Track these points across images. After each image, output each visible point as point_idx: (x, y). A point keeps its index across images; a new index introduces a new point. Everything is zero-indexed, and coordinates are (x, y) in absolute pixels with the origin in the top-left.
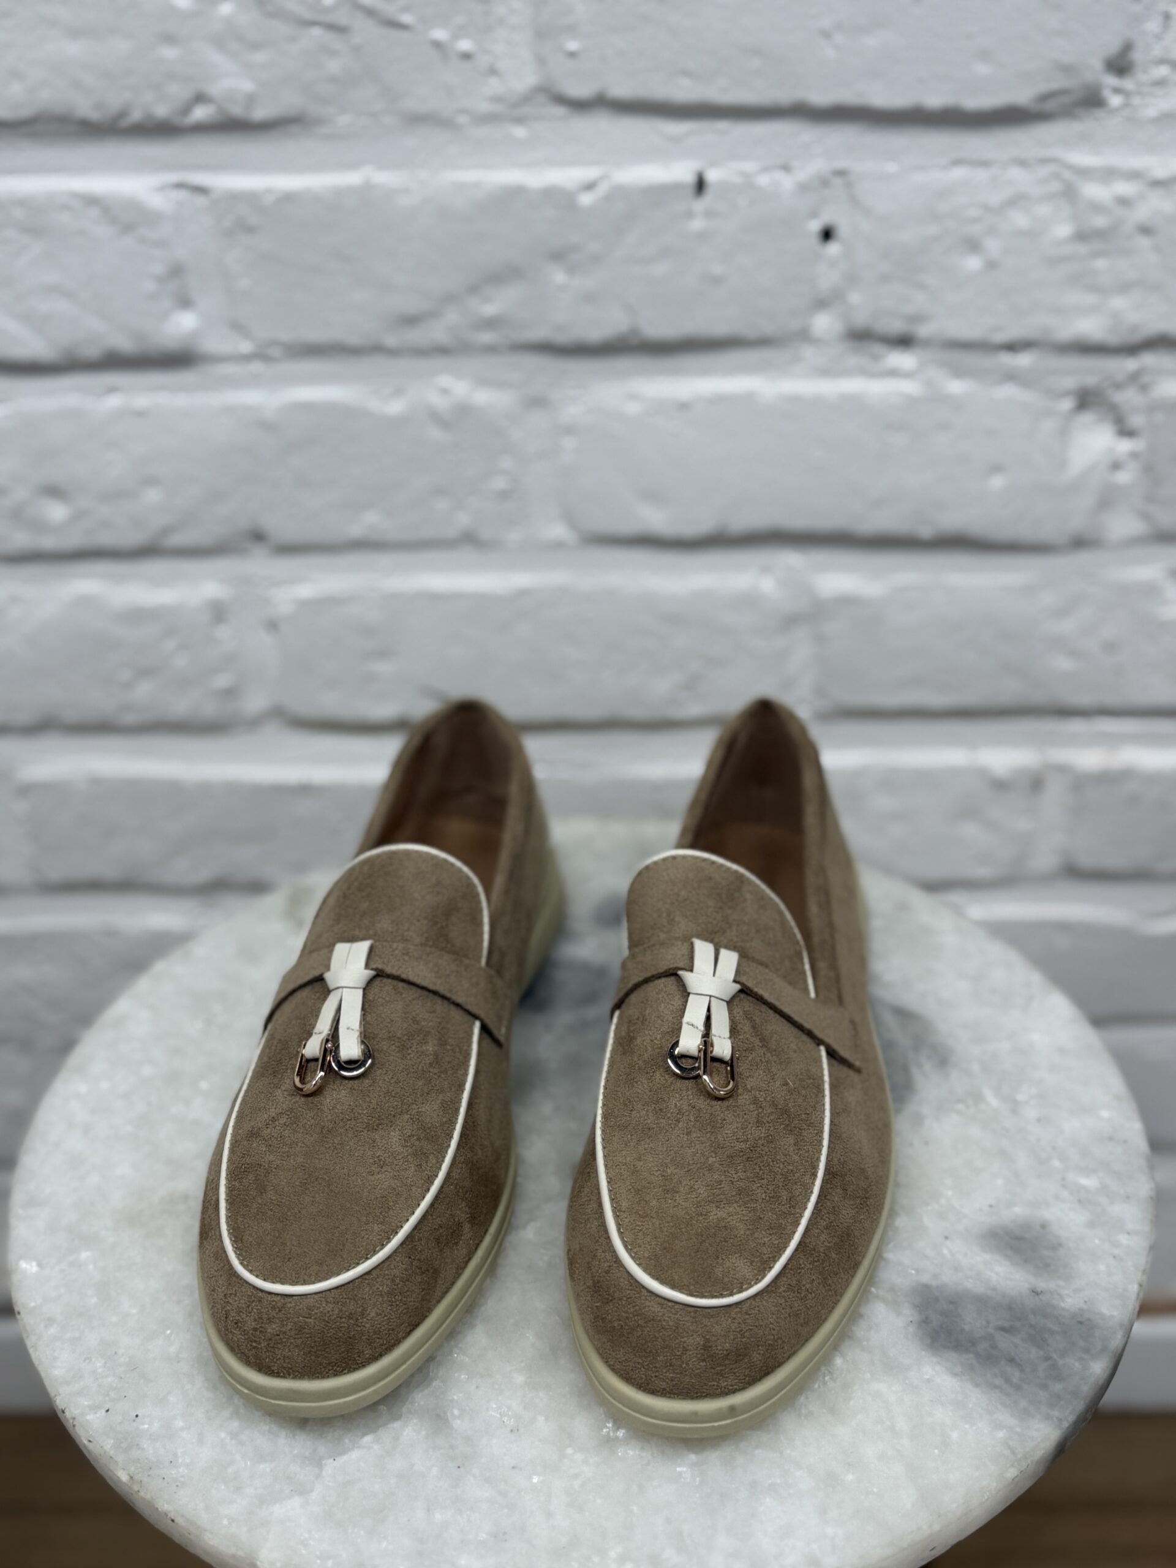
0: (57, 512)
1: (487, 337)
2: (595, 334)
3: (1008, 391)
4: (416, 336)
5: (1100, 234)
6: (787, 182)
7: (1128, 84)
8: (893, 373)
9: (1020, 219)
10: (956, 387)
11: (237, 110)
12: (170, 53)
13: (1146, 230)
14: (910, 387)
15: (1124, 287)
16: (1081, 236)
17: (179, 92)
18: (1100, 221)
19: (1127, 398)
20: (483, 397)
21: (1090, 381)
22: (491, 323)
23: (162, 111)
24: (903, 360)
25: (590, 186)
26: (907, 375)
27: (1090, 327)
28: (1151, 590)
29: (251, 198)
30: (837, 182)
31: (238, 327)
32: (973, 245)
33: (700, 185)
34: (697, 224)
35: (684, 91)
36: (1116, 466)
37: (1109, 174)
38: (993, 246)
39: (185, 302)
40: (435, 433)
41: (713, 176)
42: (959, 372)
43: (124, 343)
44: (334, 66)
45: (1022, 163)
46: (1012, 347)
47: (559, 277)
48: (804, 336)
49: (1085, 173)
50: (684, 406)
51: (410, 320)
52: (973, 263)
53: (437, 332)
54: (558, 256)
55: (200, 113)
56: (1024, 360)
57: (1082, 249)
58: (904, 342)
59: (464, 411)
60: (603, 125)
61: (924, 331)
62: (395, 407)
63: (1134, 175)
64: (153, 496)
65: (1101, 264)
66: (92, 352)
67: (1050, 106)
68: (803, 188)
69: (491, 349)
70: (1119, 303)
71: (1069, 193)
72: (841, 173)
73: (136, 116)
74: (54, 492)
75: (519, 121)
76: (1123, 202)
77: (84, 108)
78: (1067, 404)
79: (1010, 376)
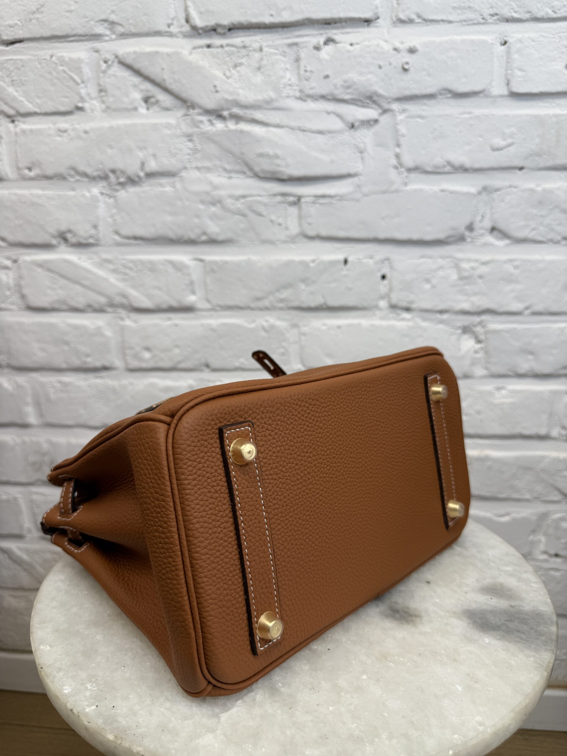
0: (147, 355)
1: (281, 305)
2: (313, 304)
3: (441, 326)
4: (260, 304)
5: (466, 278)
6: (371, 261)
7: (473, 234)
8: (403, 319)
9: (441, 273)
10: (425, 324)
11: (214, 237)
12: (196, 220)
13: (481, 277)
14: (410, 324)
15: (475, 294)
16: (461, 278)
17: (198, 231)
18: (466, 274)
19: (479, 329)
20: (278, 323)
21: (466, 323)
22: (282, 301)
23: (193, 236)
24: (406, 315)
25: (313, 261)
26: (409, 320)
27: (466, 306)
28: (490, 393)
29: (215, 263)
30: (387, 262)
31: (208, 301)
32: (428, 281)
33: (346, 262)
34: (344, 272)
35: (342, 234)
36: (476, 352)
37: (469, 260)
38: (434, 281)
39: (193, 293)
40: (263, 334)
41: (350, 259)
42: (425, 319)
43: (174, 304)
44: (242, 226)
45: (442, 257)
46: (441, 312)
47: (303, 286)
48: (377, 307)
49: (461, 260)
50: (339, 327)
51: (258, 299)
52: (427, 286)
53: (266, 303)
54: (304, 281)
55: (204, 238)
56: (445, 316)
57: (460, 282)
58: (408, 309)
59: (272, 327)
60: (318, 245)
61: (414, 306)
62: (253, 326)
63: (476, 261)
64: (177, 351)
65: (467, 287)
66: (164, 306)
67: (450, 240)
68: (376, 263)
69: (282, 309)
70: (474, 299)
71: (457, 267)
72: (387, 259)
73: (186, 237)
74: (148, 349)
75: (294, 242)
76: (473, 269)
77: (171, 235)
78: (459, 331)
79: (441, 322)
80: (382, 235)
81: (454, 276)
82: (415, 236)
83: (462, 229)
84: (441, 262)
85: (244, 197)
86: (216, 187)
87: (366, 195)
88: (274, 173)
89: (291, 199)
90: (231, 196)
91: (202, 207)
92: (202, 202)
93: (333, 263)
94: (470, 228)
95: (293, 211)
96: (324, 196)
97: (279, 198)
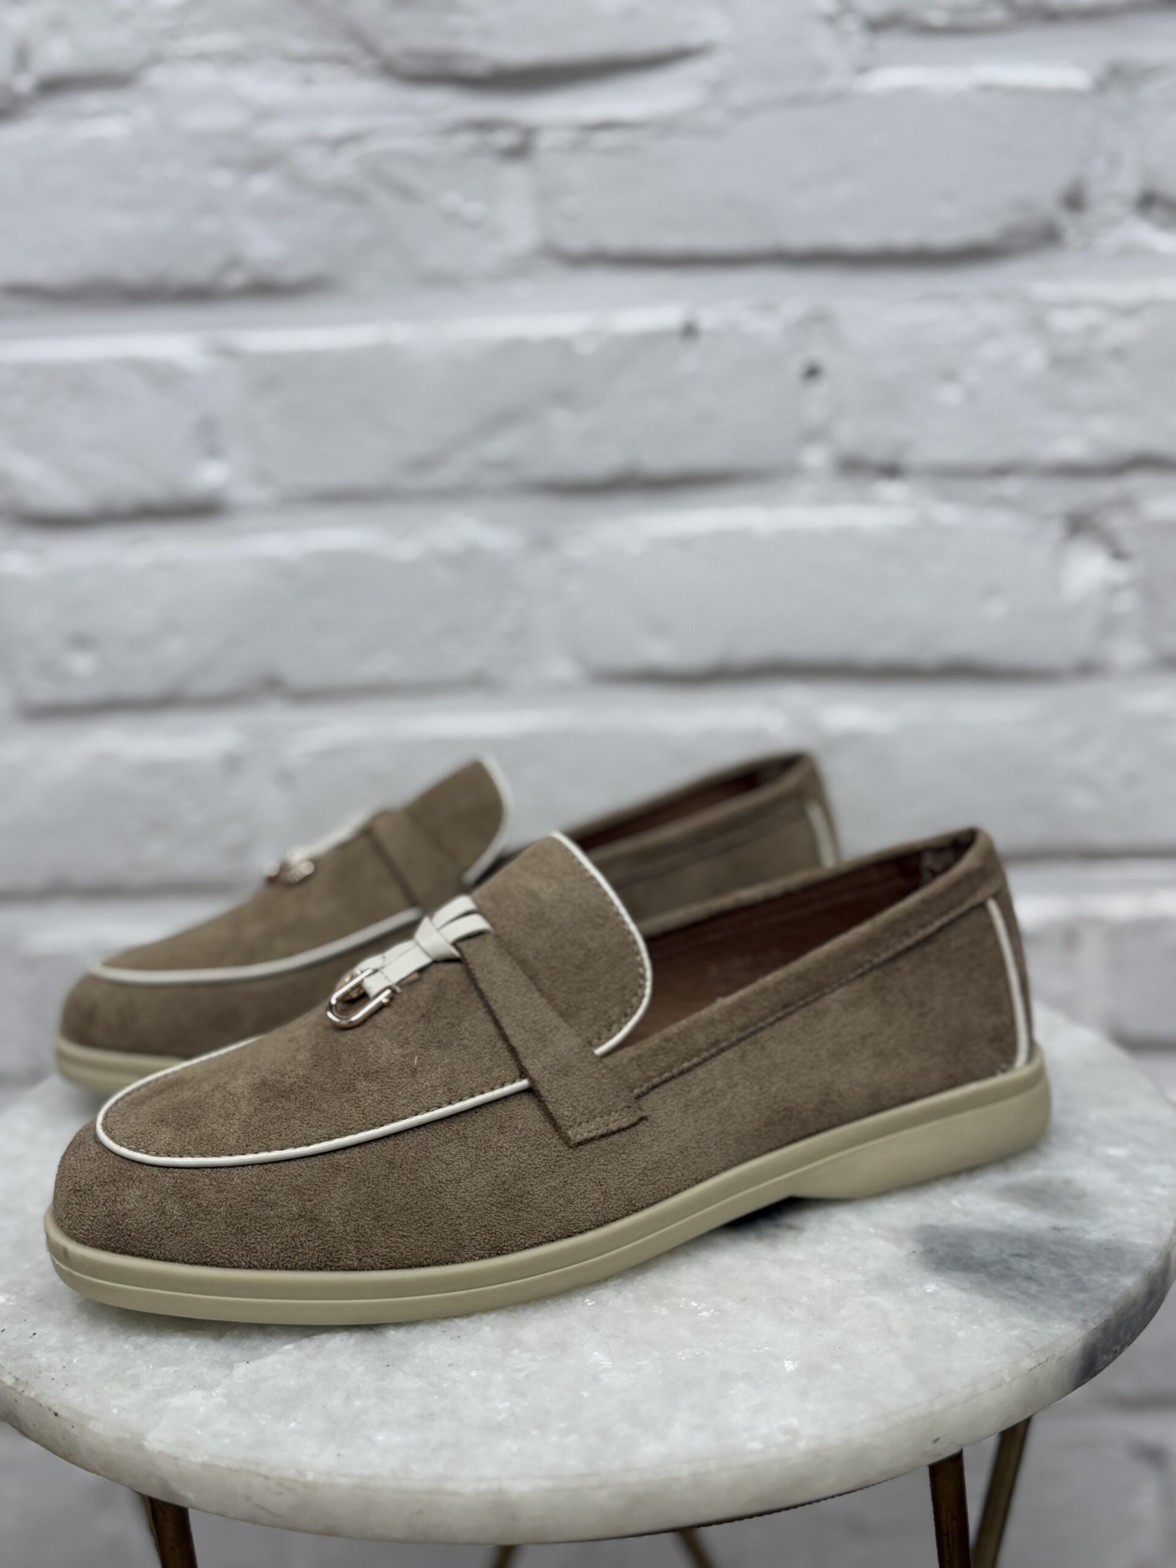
0: (82, 664)
1: (495, 480)
3: (1000, 520)
4: (430, 479)
5: (1072, 360)
6: (772, 324)
7: (1085, 221)
8: (881, 504)
11: (268, 273)
12: (208, 224)
15: (1102, 409)
16: (1057, 363)
17: (214, 258)
18: (1070, 348)
19: (1118, 522)
20: (491, 538)
21: (1078, 504)
22: (496, 465)
23: (200, 275)
24: (892, 490)
25: (588, 336)
26: (899, 504)
27: (1073, 449)
30: (819, 325)
31: (265, 477)
32: (950, 376)
33: (690, 331)
35: (672, 241)
36: (1113, 589)
37: (1073, 304)
38: (972, 376)
39: (213, 452)
41: (703, 322)
42: (948, 497)
43: (155, 494)
44: (355, 233)
45: (993, 299)
46: (1001, 471)
47: (561, 419)
48: (794, 469)
49: (1049, 305)
50: (684, 543)
51: (422, 464)
52: (950, 394)
53: (447, 475)
54: (564, 397)
55: (236, 279)
56: (1011, 487)
57: (1056, 376)
58: (891, 471)
59: (471, 551)
60: (599, 281)
61: (910, 458)
62: (406, 549)
63: (1099, 304)
64: (175, 644)
65: (1076, 389)
66: (125, 503)
67: (1014, 242)
70: (1098, 425)
71: (1040, 327)
72: (820, 317)
73: (177, 280)
74: (82, 642)
75: (524, 277)
78: (1059, 530)
79: (1001, 504)
80: (799, 239)
81: (1034, 359)
82: (904, 237)
83: (1048, 205)
84: (989, 313)
85: (352, 139)
86: (265, 114)
87: (741, 113)
88: (446, 57)
89: (505, 139)
90: (313, 140)
91: (222, 179)
92: (223, 163)
93: (650, 339)
94: (1074, 201)
95: (515, 175)
96: (607, 126)
97: (466, 140)
